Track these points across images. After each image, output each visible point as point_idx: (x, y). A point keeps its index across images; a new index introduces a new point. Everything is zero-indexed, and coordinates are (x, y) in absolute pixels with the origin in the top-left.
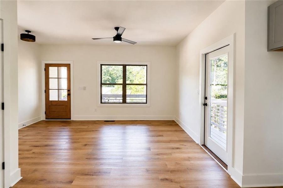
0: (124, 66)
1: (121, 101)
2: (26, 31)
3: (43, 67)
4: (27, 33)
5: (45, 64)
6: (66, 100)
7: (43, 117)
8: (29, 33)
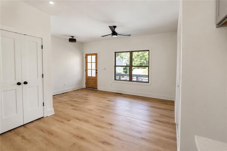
0: (131, 53)
1: (128, 79)
2: (72, 37)
3: (85, 56)
4: (72, 38)
5: (86, 54)
6: (95, 76)
7: (84, 86)
8: (73, 38)
